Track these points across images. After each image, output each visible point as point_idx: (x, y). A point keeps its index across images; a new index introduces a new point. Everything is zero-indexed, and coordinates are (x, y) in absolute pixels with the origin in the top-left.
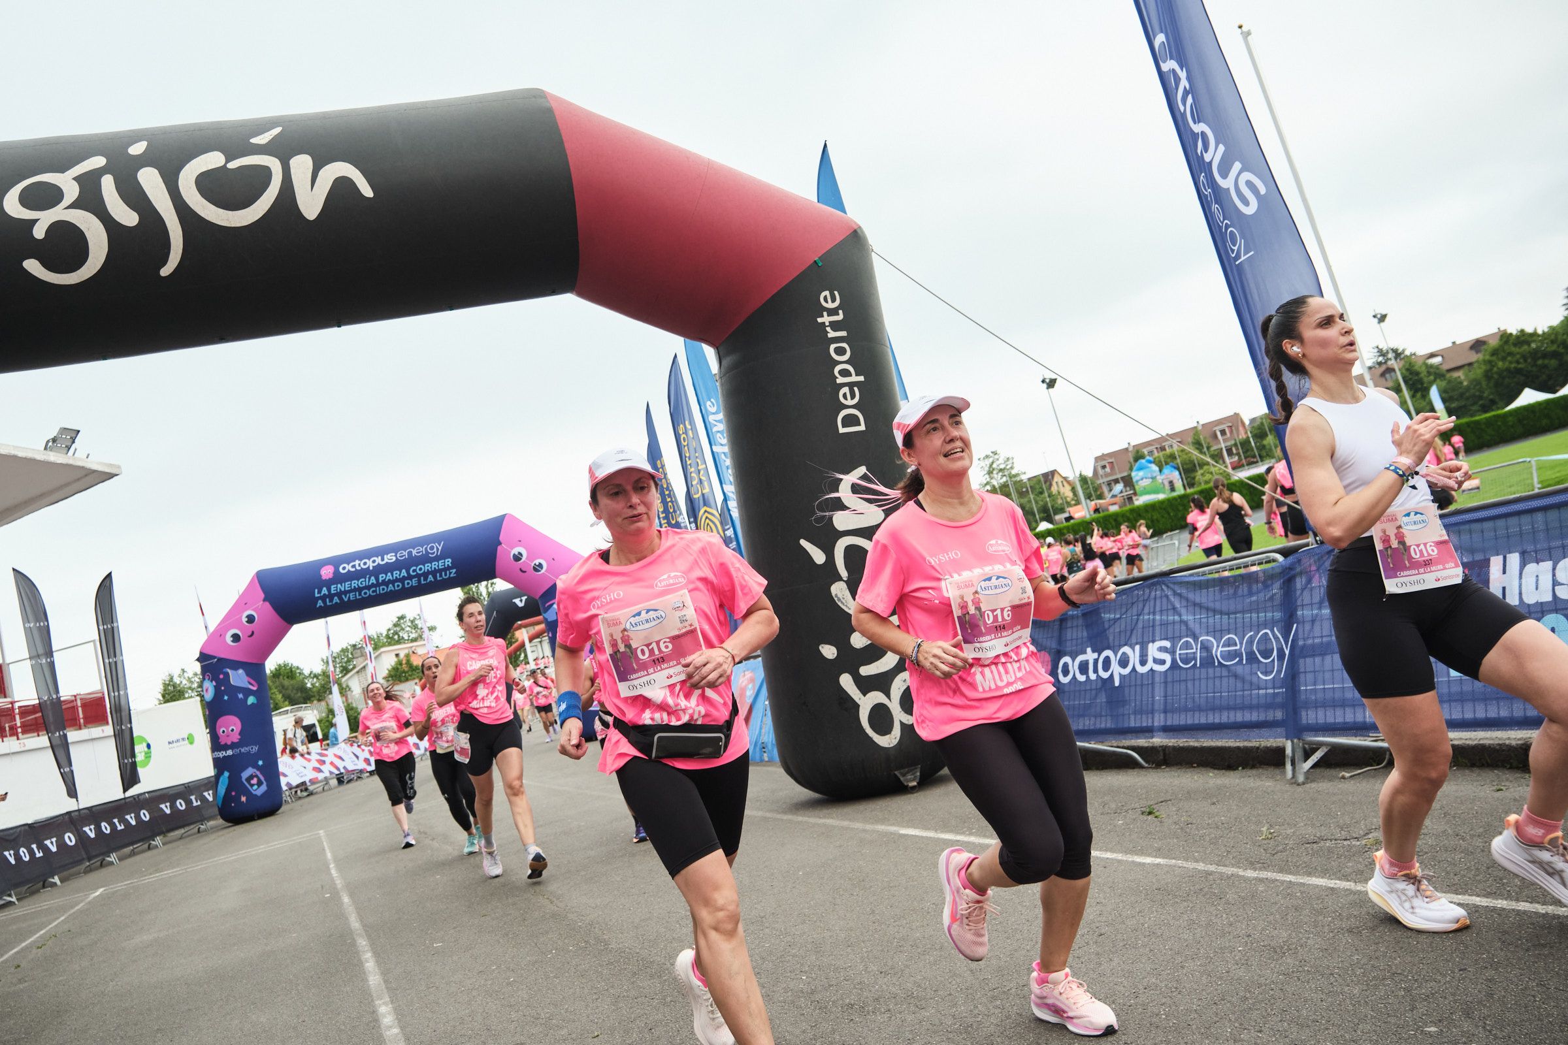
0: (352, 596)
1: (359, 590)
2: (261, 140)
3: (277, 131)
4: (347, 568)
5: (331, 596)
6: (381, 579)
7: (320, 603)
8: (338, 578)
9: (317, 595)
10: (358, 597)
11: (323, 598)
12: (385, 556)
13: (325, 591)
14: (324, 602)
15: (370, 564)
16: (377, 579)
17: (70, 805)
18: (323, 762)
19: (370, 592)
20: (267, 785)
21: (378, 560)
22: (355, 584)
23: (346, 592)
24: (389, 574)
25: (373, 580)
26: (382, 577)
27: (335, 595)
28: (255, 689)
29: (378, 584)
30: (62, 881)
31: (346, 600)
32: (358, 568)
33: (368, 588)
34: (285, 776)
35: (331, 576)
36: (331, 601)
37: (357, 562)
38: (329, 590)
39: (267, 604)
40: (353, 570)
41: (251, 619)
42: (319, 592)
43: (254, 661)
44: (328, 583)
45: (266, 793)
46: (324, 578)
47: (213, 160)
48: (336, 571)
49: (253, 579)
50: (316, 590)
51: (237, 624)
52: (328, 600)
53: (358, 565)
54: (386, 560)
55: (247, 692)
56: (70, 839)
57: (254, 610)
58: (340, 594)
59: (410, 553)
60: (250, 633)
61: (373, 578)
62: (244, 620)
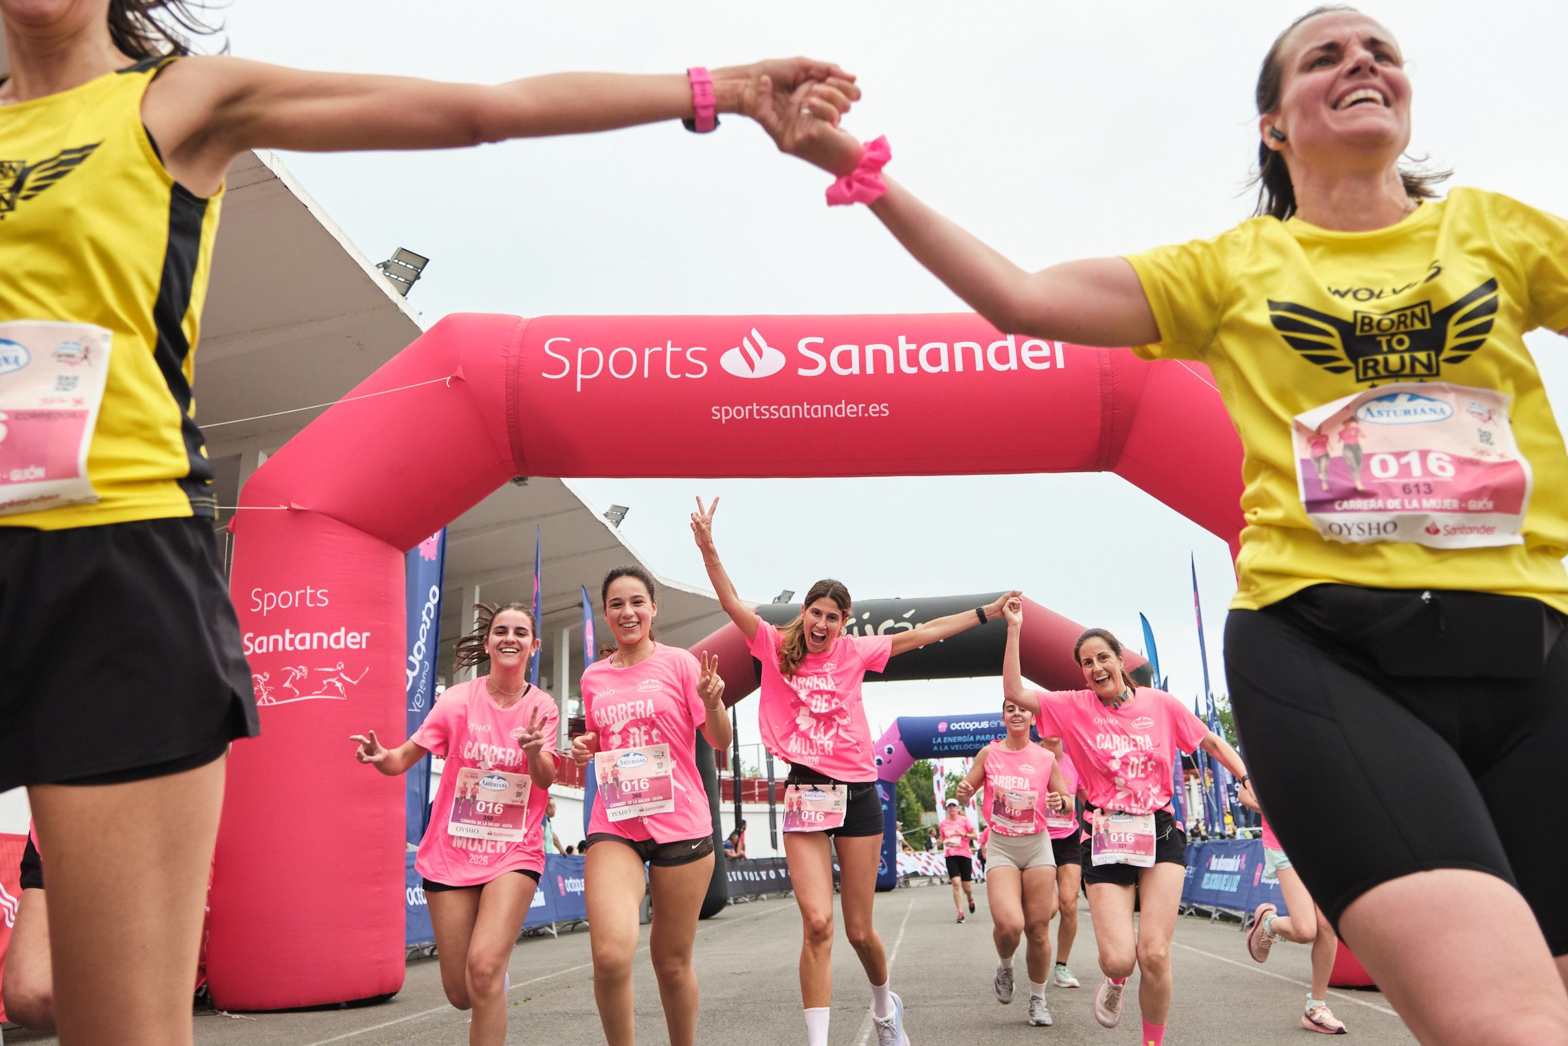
0: (957, 746)
1: (962, 743)
2: (907, 616)
3: (913, 611)
4: (955, 726)
5: (943, 744)
6: (977, 739)
7: (935, 748)
8: (949, 733)
9: (934, 742)
10: (961, 748)
11: (938, 745)
12: (982, 723)
13: (939, 740)
14: (939, 748)
15: (971, 726)
16: (975, 738)
17: (772, 854)
18: (929, 864)
19: (969, 747)
20: (889, 870)
21: (977, 725)
22: (960, 739)
23: (953, 744)
24: (983, 736)
25: (972, 738)
26: (978, 737)
27: (945, 744)
28: (887, 799)
29: (975, 742)
30: (768, 899)
31: (953, 748)
32: (963, 728)
33: (968, 743)
34: (901, 864)
35: (944, 730)
36: (943, 748)
37: (963, 724)
38: (942, 740)
39: (902, 742)
40: (959, 728)
41: (890, 751)
42: (936, 740)
43: (889, 780)
44: (942, 735)
45: (886, 875)
46: (940, 731)
47: (890, 623)
48: (949, 728)
49: (894, 724)
50: (934, 739)
51: (881, 753)
52: (941, 747)
53: (964, 726)
54: (982, 726)
55: (884, 802)
56: (772, 875)
57: (893, 745)
58: (949, 744)
59: (999, 723)
60: (888, 760)
61: (972, 737)
62: (886, 750)
